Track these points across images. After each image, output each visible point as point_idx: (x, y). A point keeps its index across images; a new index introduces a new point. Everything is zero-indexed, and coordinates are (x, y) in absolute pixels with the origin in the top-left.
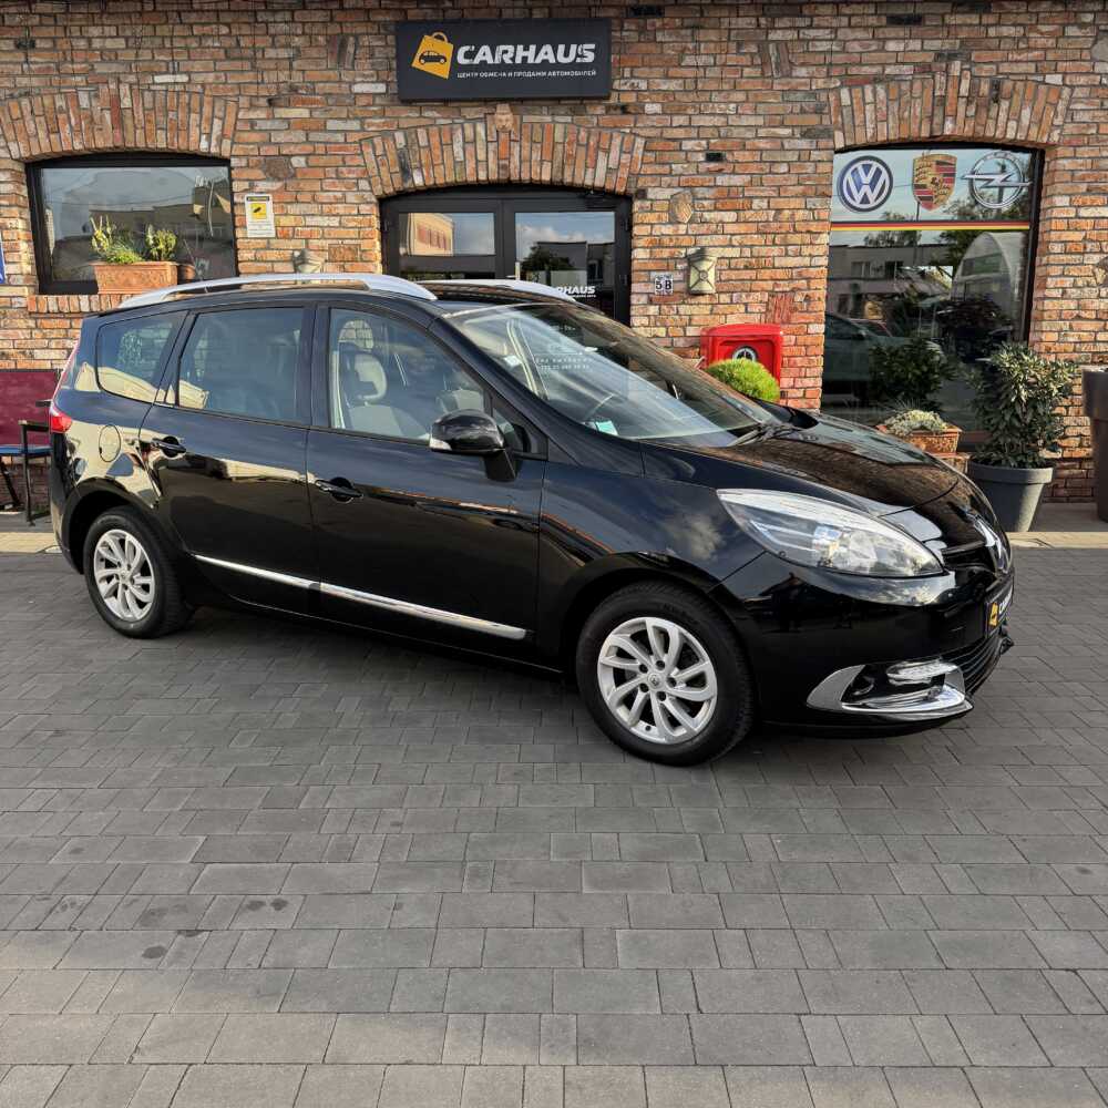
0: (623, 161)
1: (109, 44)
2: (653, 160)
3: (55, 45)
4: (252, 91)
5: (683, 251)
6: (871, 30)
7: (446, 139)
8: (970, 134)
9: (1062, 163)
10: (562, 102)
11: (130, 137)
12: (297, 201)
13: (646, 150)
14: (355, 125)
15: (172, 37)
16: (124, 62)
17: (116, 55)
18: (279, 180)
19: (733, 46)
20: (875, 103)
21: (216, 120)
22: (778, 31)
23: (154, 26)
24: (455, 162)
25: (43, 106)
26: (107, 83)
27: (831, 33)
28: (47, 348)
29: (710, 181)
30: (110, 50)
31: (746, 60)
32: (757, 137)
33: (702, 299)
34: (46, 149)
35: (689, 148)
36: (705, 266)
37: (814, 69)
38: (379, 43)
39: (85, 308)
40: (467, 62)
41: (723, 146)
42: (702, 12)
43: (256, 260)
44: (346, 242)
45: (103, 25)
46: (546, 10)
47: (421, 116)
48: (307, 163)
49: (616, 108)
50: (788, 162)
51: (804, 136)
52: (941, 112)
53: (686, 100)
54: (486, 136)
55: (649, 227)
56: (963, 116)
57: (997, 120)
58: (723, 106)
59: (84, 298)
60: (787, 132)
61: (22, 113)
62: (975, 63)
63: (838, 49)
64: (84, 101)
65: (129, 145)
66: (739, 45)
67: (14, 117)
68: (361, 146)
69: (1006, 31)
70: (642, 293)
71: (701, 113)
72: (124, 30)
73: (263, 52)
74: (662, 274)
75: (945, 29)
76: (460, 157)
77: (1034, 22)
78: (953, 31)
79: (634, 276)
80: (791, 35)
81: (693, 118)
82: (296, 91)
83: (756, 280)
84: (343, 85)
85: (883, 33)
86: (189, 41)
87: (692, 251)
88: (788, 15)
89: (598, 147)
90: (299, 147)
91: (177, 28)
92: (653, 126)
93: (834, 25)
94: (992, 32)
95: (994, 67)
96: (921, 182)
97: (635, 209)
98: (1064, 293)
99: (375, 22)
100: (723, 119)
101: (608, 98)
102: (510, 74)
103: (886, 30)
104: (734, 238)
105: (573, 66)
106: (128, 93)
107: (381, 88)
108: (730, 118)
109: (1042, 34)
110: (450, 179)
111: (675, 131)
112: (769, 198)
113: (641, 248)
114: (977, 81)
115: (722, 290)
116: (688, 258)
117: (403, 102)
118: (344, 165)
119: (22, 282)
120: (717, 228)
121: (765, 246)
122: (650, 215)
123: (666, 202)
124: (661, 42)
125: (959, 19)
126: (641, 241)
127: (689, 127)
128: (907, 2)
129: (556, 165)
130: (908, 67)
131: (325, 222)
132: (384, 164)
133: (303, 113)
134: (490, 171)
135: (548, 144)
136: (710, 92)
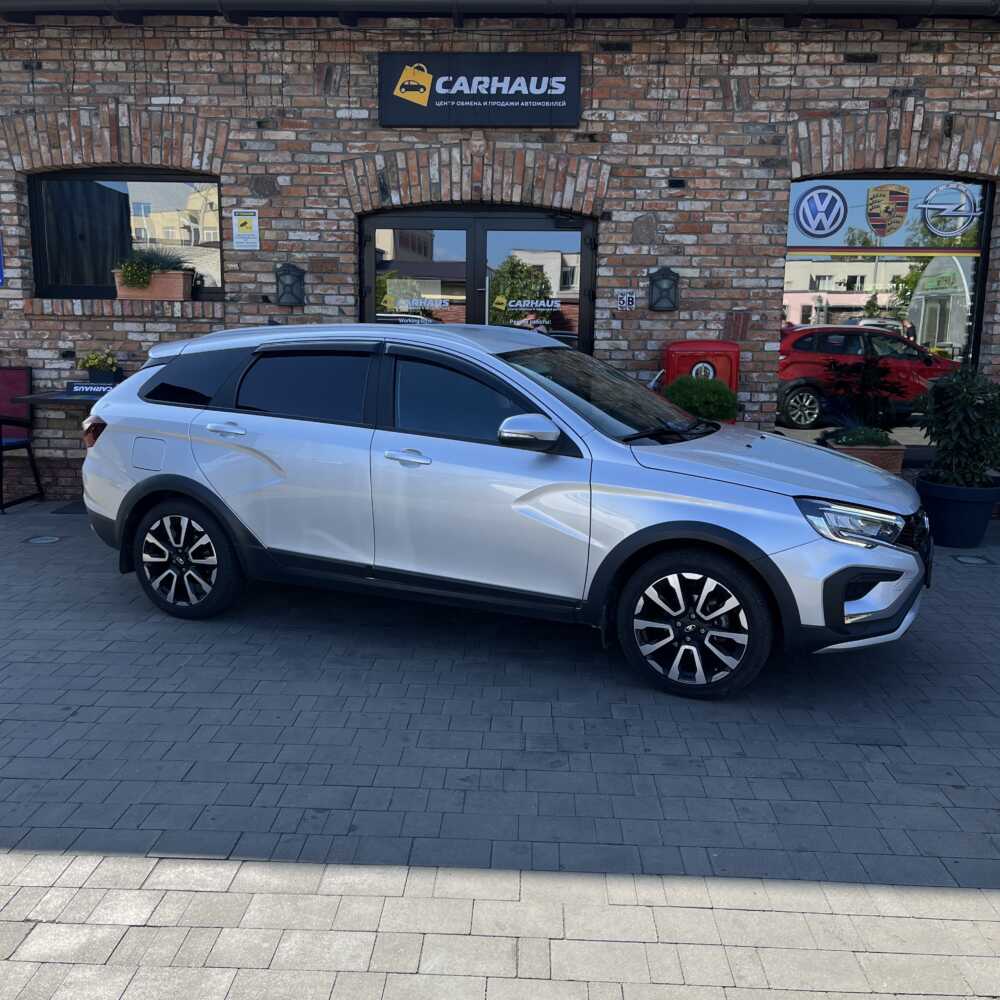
0: (589, 185)
1: (111, 67)
2: (618, 185)
3: (60, 65)
4: (243, 114)
5: (645, 270)
6: (828, 69)
7: (421, 164)
8: (923, 167)
10: (534, 130)
11: (125, 153)
12: (280, 217)
13: (612, 174)
14: (338, 148)
15: (168, 62)
16: (122, 84)
17: (117, 77)
18: (265, 196)
19: (696, 81)
20: (831, 135)
21: (208, 140)
22: (741, 68)
23: (153, 51)
24: (431, 184)
25: (46, 122)
26: (107, 103)
27: (790, 69)
28: (41, 348)
29: (672, 206)
30: (112, 73)
31: (708, 94)
32: (717, 166)
33: (665, 317)
34: (47, 162)
35: (652, 175)
36: (665, 284)
37: (773, 103)
38: (363, 72)
39: (78, 312)
40: (444, 91)
41: (684, 173)
42: (667, 49)
43: (240, 271)
44: (324, 255)
45: (105, 50)
46: (521, 45)
47: (400, 141)
48: (292, 180)
49: (584, 136)
50: (747, 191)
51: (766, 163)
52: (895, 142)
53: (651, 130)
54: (461, 159)
55: (613, 247)
56: (916, 149)
57: (949, 153)
58: (685, 136)
59: (77, 302)
60: (745, 161)
61: (26, 128)
62: (929, 100)
63: (794, 84)
64: (85, 118)
65: (124, 161)
66: (702, 80)
67: (19, 132)
68: (343, 167)
69: (959, 70)
71: (665, 143)
72: (124, 55)
73: (255, 77)
74: (625, 290)
75: (900, 68)
76: (435, 177)
77: (985, 62)
78: (907, 70)
79: (599, 292)
80: (754, 71)
81: (657, 147)
82: (284, 115)
83: (714, 299)
84: (332, 105)
85: (841, 70)
86: (185, 66)
87: (653, 270)
88: (749, 53)
89: (566, 173)
90: (285, 167)
91: (174, 53)
92: (618, 154)
93: (793, 62)
94: (945, 70)
95: (947, 103)
96: (874, 211)
97: (600, 230)
99: (359, 53)
100: (685, 149)
101: (577, 126)
102: (485, 104)
103: (843, 67)
104: (694, 259)
105: (544, 97)
106: (127, 114)
107: (364, 114)
108: (692, 147)
109: (991, 71)
110: (426, 198)
111: (640, 158)
112: (727, 223)
113: (605, 266)
114: (929, 116)
115: (681, 307)
116: (650, 277)
117: (384, 127)
118: (326, 185)
119: (19, 285)
120: (678, 250)
121: (724, 267)
122: (614, 236)
123: (630, 225)
124: (628, 76)
125: (914, 58)
126: (606, 259)
127: (653, 155)
128: (863, 41)
129: (526, 188)
130: (864, 102)
131: (306, 236)
132: (364, 184)
133: (289, 135)
134: (462, 192)
135: (518, 168)
136: (674, 123)
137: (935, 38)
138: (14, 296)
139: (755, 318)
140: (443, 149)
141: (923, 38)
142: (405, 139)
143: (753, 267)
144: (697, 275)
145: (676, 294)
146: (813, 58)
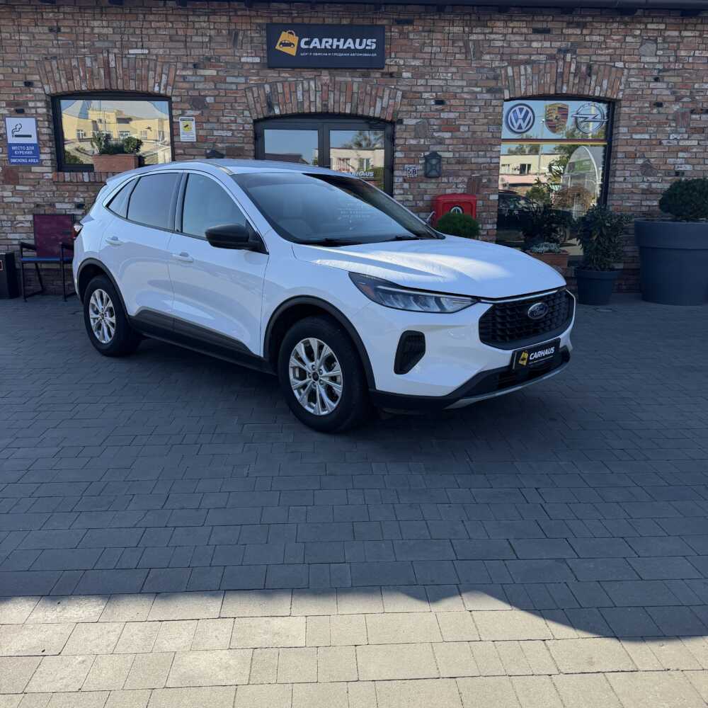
0: (390, 103)
1: (105, 31)
2: (406, 103)
3: (72, 30)
4: (185, 59)
5: (422, 154)
6: (524, 36)
7: (293, 89)
8: (576, 93)
9: (625, 110)
10: (358, 70)
11: (114, 83)
12: (208, 121)
13: (402, 97)
14: (242, 80)
15: (142, 28)
16: (111, 41)
17: (107, 38)
18: (199, 109)
19: (451, 42)
20: (526, 75)
21: (164, 76)
22: (475, 35)
23: (130, 21)
24: (298, 102)
25: (64, 64)
26: (102, 53)
27: (503, 37)
28: (64, 202)
29: (437, 115)
30: (104, 35)
31: (457, 50)
32: (462, 92)
33: (433, 181)
34: (65, 88)
35: (426, 97)
36: (434, 162)
37: (491, 56)
38: (256, 35)
39: (86, 180)
40: (306, 47)
41: (444, 96)
42: (434, 23)
43: (185, 154)
44: (236, 145)
45: (100, 21)
46: (349, 20)
47: (279, 76)
48: (215, 101)
49: (387, 74)
50: (480, 107)
51: (489, 91)
52: (561, 79)
53: (425, 70)
54: (315, 87)
55: (404, 140)
56: (572, 83)
57: (590, 85)
58: (445, 75)
59: (86, 174)
60: (478, 89)
61: (52, 68)
62: (579, 55)
63: (505, 45)
64: (88, 62)
65: (113, 88)
66: (453, 43)
67: (47, 70)
68: (245, 92)
69: (595, 38)
70: (400, 176)
71: (433, 78)
72: (112, 24)
73: (191, 38)
74: (411, 166)
75: (563, 37)
76: (300, 98)
77: (609, 34)
78: (567, 38)
79: (396, 167)
80: (481, 37)
82: (209, 60)
83: (461, 170)
84: (238, 54)
85: (531, 38)
86: (152, 30)
87: (427, 153)
88: (479, 26)
89: (376, 96)
90: (213, 91)
91: (144, 23)
92: (407, 85)
93: (504, 32)
94: (587, 38)
95: (589, 57)
96: (550, 118)
97: (396, 130)
98: (625, 179)
99: (254, 23)
100: (445, 82)
101: (383, 68)
102: (330, 54)
103: (532, 36)
104: (450, 147)
105: (364, 51)
106: (114, 59)
107: (258, 60)
108: (448, 81)
109: (613, 40)
110: (295, 111)
111: (419, 87)
112: (469, 125)
113: (400, 151)
114: (579, 64)
115: (443, 175)
116: (425, 157)
117: (270, 67)
118: (236, 102)
119: (49, 164)
120: (441, 142)
121: (466, 151)
122: (405, 133)
123: (413, 127)
124: (412, 39)
125: (570, 31)
126: (400, 147)
127: (427, 85)
128: (543, 21)
129: (353, 105)
130: (544, 56)
131: (224, 133)
132: (258, 102)
133: (213, 72)
134: (317, 107)
135: (349, 93)
136: (438, 66)
137: (581, 20)
138: (45, 170)
139: (484, 181)
140: (304, 82)
141: (575, 19)
142: (283, 75)
143: (483, 151)
144: (451, 156)
145: (440, 168)
146: (515, 30)
